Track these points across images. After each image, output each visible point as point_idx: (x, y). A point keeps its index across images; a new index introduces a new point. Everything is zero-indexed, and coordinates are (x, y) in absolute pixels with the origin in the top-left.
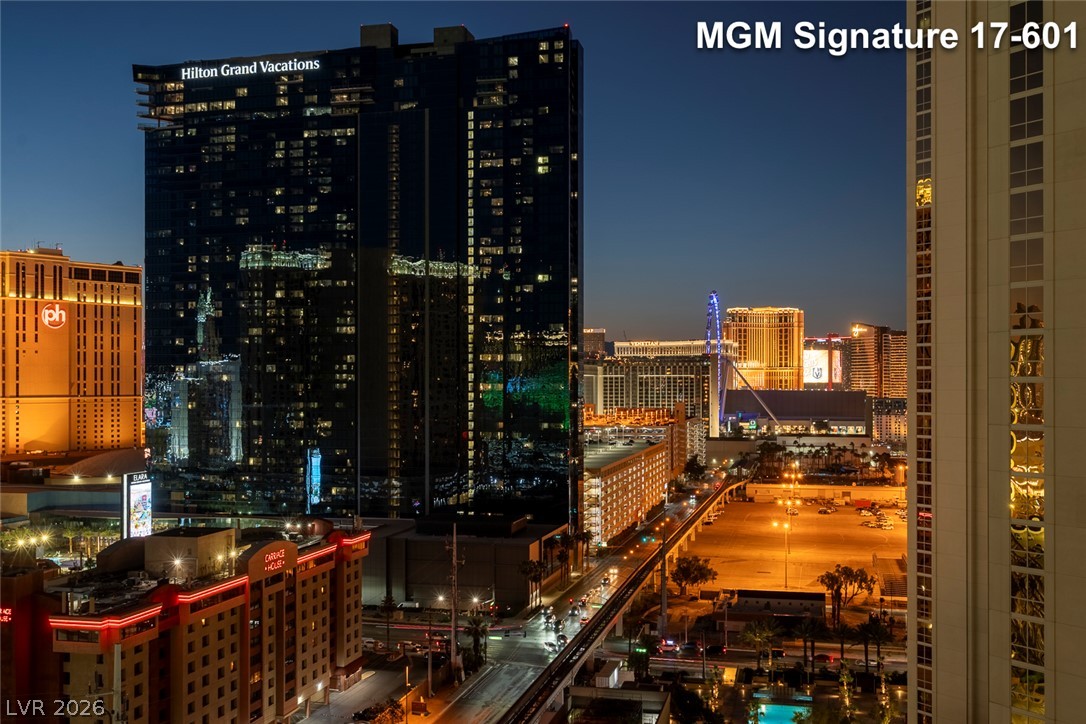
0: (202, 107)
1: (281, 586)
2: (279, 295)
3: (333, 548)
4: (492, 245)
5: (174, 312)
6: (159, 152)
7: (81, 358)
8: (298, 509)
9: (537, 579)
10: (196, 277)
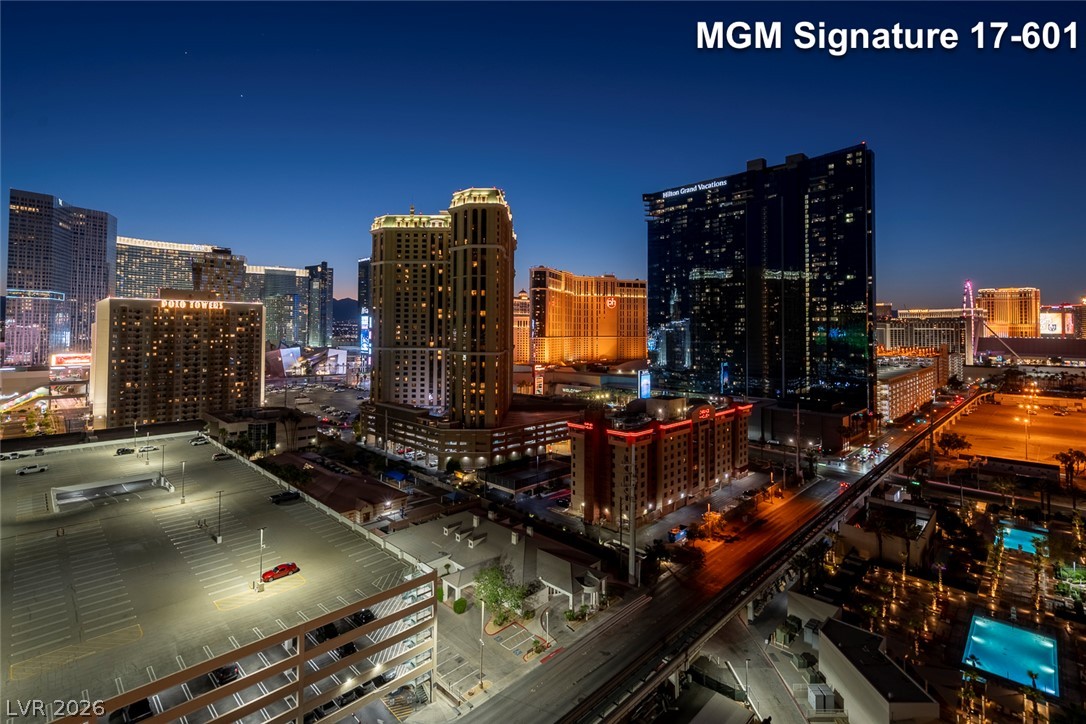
0: (672, 209)
1: (708, 426)
2: (707, 291)
3: (733, 410)
4: (819, 262)
5: (660, 300)
6: (654, 230)
7: (622, 320)
8: (716, 391)
9: (848, 436)
10: (670, 285)
